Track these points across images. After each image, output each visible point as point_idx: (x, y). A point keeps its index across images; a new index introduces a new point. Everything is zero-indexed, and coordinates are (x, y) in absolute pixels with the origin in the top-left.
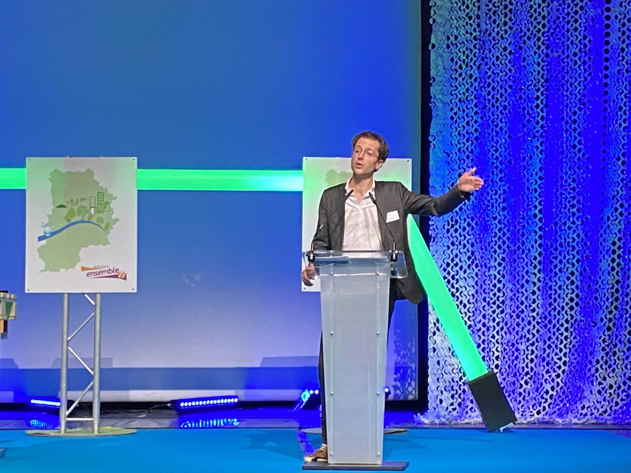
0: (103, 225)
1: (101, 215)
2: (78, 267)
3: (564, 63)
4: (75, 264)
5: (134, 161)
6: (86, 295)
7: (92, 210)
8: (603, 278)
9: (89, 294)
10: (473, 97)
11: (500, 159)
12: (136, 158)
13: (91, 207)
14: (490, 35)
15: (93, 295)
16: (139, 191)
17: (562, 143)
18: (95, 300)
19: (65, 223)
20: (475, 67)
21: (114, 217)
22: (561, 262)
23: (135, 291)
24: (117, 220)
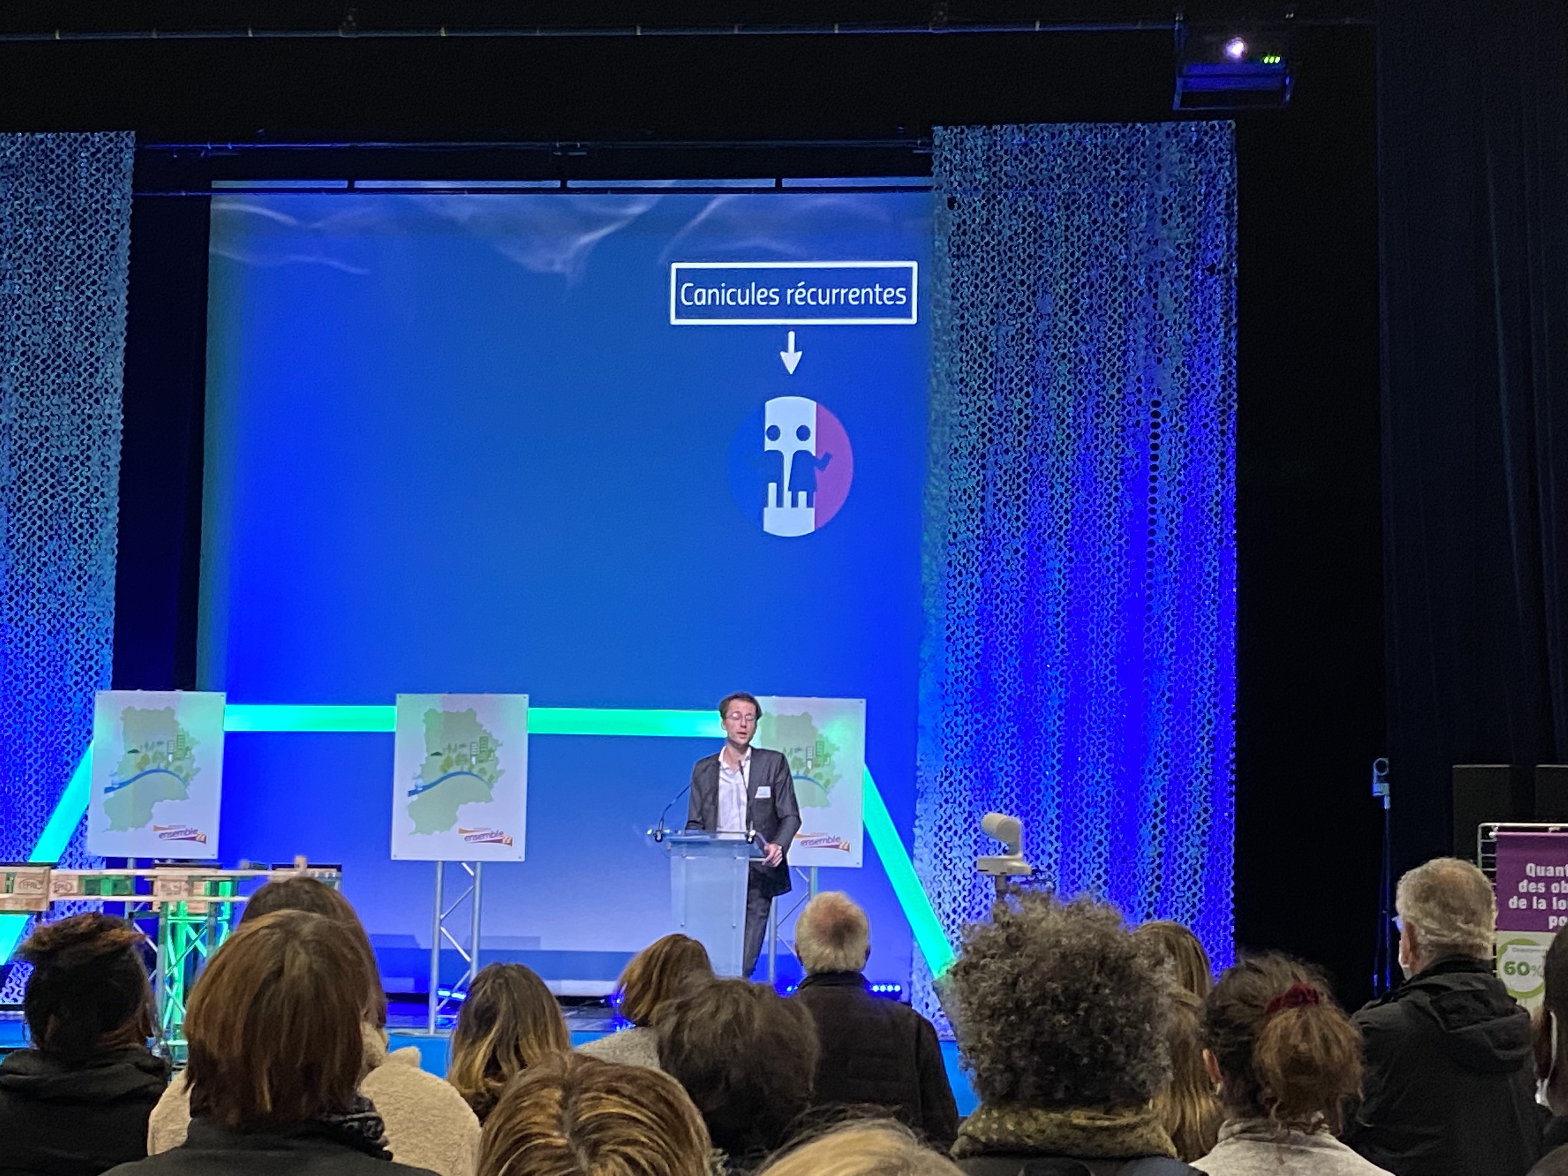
0: (486, 778)
1: (483, 765)
2: (456, 827)
3: (1095, 568)
4: (452, 824)
5: (524, 698)
6: (465, 865)
7: (474, 760)
8: (1143, 849)
9: (468, 863)
10: (973, 613)
11: (1008, 693)
12: (527, 696)
13: (472, 756)
14: (999, 532)
15: (472, 864)
16: (531, 736)
17: (1091, 672)
18: (474, 869)
19: (441, 775)
20: (977, 575)
21: (498, 768)
22: (1087, 827)
23: (523, 859)
24: (502, 772)
